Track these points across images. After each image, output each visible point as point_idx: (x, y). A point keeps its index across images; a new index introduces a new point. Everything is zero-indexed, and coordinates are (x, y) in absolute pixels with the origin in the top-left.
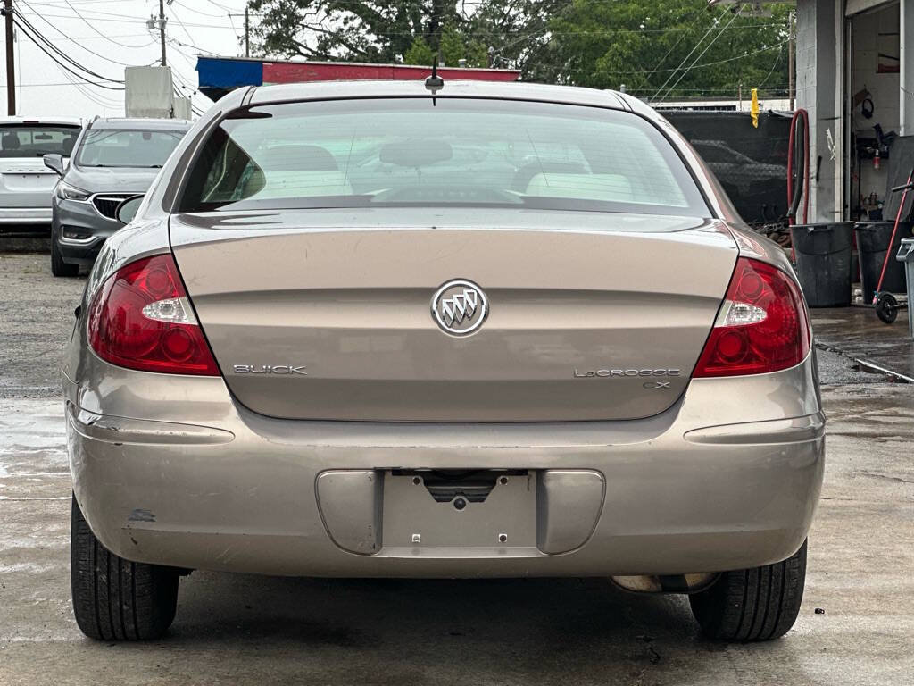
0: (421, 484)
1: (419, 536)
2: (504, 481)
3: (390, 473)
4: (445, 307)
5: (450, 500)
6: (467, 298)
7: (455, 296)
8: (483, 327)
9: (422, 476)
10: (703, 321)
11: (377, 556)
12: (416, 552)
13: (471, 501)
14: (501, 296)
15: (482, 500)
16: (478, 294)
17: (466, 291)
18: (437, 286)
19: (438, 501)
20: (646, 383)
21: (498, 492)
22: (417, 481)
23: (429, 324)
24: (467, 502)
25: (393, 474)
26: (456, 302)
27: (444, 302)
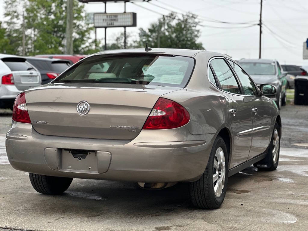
0: (70, 153)
1: (70, 166)
2: (90, 153)
3: (63, 150)
4: (80, 108)
5: (77, 158)
6: (85, 106)
7: (82, 105)
8: (88, 113)
9: (71, 151)
10: (146, 114)
11: (60, 171)
12: (70, 171)
13: (82, 158)
14: (93, 105)
15: (85, 158)
16: (88, 105)
17: (85, 104)
18: (78, 102)
19: (75, 158)
20: (129, 130)
21: (88, 156)
22: (69, 152)
23: (76, 112)
24: (81, 158)
25: (64, 150)
26: (82, 107)
27: (80, 106)
